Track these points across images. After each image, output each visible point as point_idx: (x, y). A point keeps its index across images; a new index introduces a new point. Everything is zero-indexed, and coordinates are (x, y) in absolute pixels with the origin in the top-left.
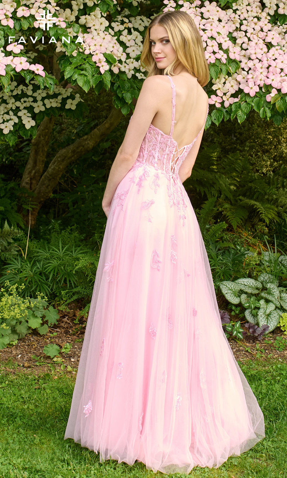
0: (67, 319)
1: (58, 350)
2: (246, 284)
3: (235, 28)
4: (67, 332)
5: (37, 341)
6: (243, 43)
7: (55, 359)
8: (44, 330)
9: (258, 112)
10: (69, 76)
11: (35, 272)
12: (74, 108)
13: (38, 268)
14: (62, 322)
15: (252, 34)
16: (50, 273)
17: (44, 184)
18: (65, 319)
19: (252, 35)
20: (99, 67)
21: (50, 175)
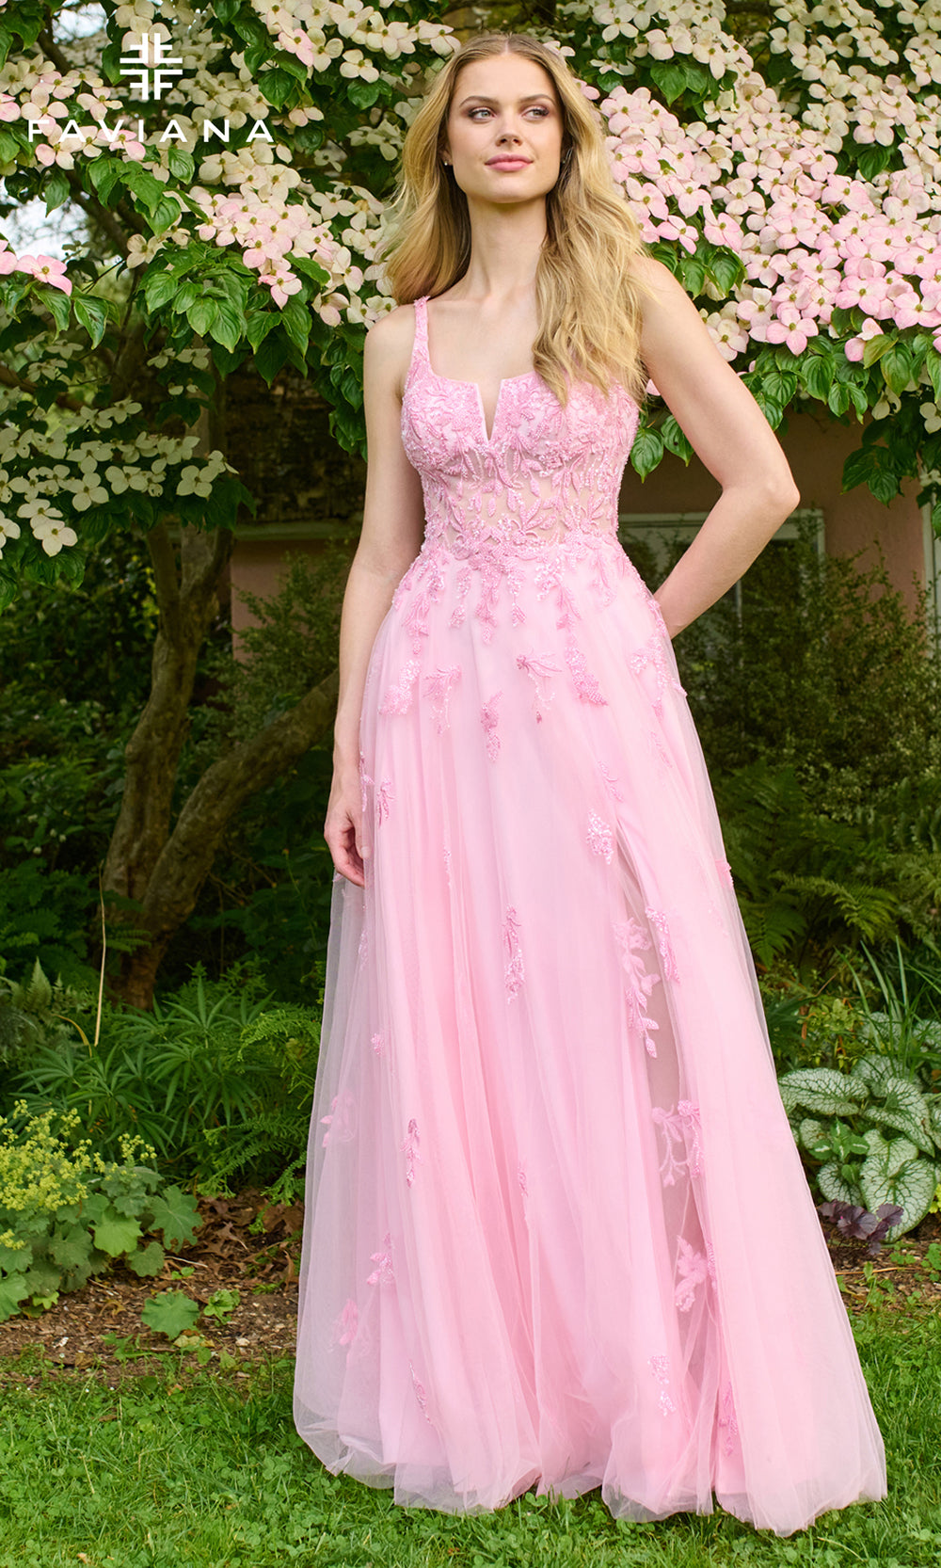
0: (231, 1231)
1: (194, 1312)
2: (815, 1087)
3: (717, 176)
4: (231, 1271)
5: (125, 1298)
6: (749, 213)
7: (179, 1342)
8: (149, 1262)
9: (823, 399)
10: (160, 303)
11: (118, 1083)
12: (204, 491)
13: (129, 1071)
14: (215, 1241)
15: (776, 182)
16: (165, 1082)
17: (169, 877)
18: (225, 1233)
19: (778, 187)
20: (267, 287)
21: (184, 844)
